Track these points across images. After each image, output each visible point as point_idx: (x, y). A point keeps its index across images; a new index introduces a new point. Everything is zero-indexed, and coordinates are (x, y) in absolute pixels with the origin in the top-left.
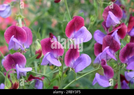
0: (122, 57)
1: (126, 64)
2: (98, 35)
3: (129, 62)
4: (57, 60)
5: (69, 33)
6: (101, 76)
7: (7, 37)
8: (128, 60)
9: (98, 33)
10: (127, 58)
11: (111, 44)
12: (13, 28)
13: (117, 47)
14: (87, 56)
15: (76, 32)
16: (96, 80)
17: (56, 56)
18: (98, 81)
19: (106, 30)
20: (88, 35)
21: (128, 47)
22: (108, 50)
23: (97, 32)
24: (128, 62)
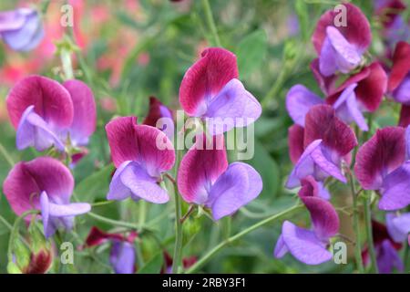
0: (362, 171)
1: (377, 192)
2: (299, 101)
3: (386, 185)
4: (158, 183)
5: (191, 101)
6: (301, 232)
7: (14, 109)
8: (384, 180)
9: (300, 95)
10: (381, 174)
11: (328, 130)
12: (33, 84)
13: (345, 141)
14: (247, 168)
15: (213, 96)
16: (284, 243)
17: (154, 171)
18: (291, 245)
19: (322, 84)
20: (247, 106)
21: (383, 139)
22: (319, 151)
23: (297, 91)
24: (382, 186)
